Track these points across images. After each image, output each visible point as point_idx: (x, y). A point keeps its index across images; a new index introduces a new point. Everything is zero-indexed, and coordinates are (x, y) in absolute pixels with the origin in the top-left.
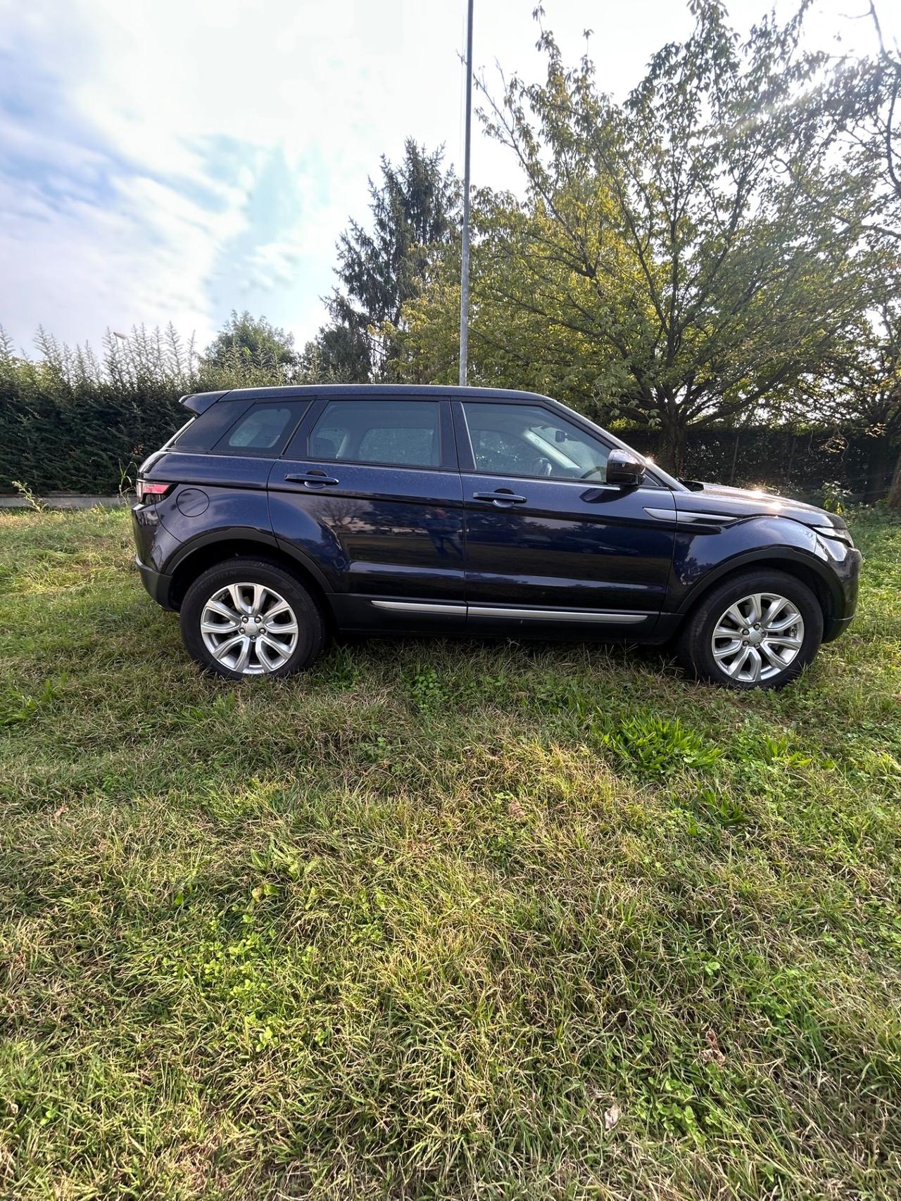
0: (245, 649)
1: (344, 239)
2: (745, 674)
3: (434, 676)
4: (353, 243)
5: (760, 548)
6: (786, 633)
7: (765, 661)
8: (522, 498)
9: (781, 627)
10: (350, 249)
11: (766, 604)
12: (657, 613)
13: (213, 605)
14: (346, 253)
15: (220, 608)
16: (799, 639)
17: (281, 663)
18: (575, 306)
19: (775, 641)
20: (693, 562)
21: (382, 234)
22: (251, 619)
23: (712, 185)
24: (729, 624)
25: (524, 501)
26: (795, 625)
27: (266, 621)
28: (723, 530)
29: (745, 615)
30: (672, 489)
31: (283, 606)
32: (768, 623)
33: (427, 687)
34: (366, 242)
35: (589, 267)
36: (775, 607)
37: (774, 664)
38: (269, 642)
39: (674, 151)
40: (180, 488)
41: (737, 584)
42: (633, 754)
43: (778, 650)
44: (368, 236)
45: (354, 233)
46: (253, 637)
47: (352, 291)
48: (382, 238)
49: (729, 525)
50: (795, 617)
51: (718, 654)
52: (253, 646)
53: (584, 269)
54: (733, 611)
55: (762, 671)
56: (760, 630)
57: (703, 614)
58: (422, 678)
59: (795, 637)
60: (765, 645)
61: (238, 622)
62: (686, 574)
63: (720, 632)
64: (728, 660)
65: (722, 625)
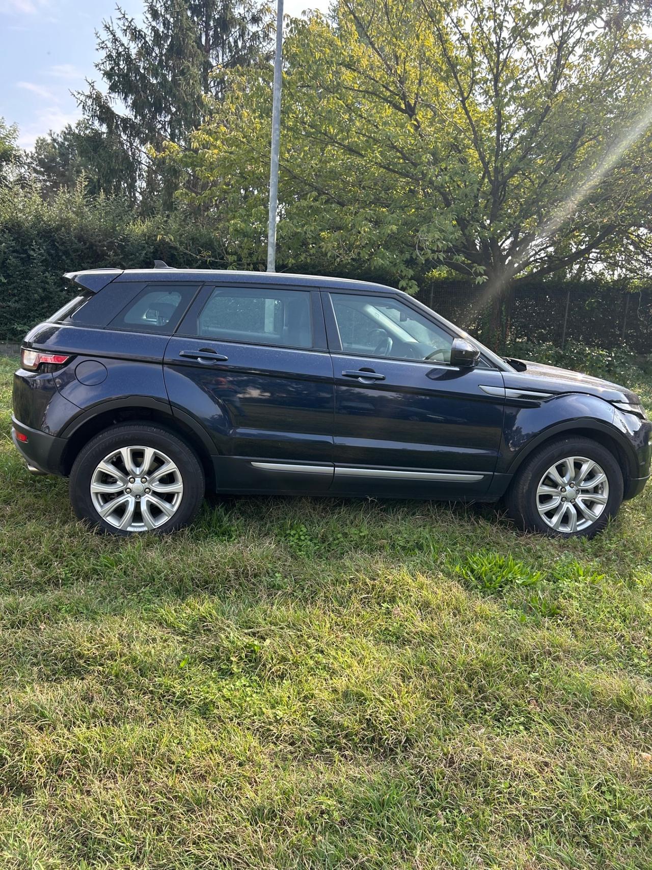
0: (131, 508)
1: (107, 28)
2: (564, 527)
3: (304, 530)
4: (119, 34)
5: (572, 419)
6: (596, 490)
7: (580, 515)
8: (381, 376)
9: (590, 485)
10: (115, 40)
11: (578, 466)
12: (492, 473)
13: (104, 467)
14: (109, 45)
15: (110, 469)
16: (605, 496)
17: (164, 520)
18: (393, 147)
19: (587, 497)
20: (519, 430)
21: (154, 24)
22: (138, 480)
23: (532, 43)
24: (551, 483)
25: (383, 379)
26: (602, 483)
27: (151, 482)
28: (543, 404)
29: (562, 476)
30: (501, 370)
31: (170, 467)
32: (580, 482)
33: (299, 539)
34: (136, 35)
35: (408, 105)
36: (585, 468)
37: (586, 517)
38: (154, 500)
39: (495, 8)
40: (79, 359)
41: (554, 449)
42: (479, 578)
43: (590, 504)
44: (139, 28)
45: (121, 23)
46: (138, 496)
47: (113, 88)
48: (153, 28)
49: (547, 400)
50: (601, 477)
51: (542, 508)
52: (138, 505)
53: (403, 106)
54: (553, 471)
55: (578, 523)
56: (575, 488)
57: (528, 475)
58: (293, 532)
59: (602, 494)
60: (579, 501)
61: (125, 482)
62: (514, 441)
63: (543, 489)
64: (550, 514)
65: (543, 483)
